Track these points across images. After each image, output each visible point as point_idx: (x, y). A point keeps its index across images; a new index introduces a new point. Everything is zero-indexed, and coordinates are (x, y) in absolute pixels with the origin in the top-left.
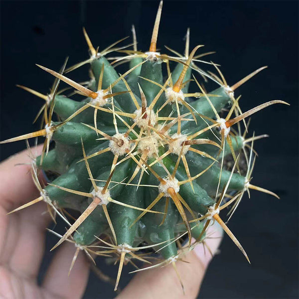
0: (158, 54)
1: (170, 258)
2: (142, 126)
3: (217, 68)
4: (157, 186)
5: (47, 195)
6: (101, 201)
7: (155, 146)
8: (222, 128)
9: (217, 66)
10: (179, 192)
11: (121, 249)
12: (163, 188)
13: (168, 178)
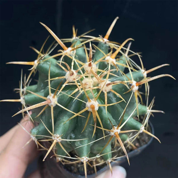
0: (108, 41)
1: (83, 157)
2: (87, 71)
3: (139, 57)
4: (85, 102)
5: (24, 99)
6: (51, 102)
7: (91, 83)
8: (133, 85)
9: (140, 57)
10: (97, 111)
11: (55, 137)
12: (88, 104)
13: (93, 99)
